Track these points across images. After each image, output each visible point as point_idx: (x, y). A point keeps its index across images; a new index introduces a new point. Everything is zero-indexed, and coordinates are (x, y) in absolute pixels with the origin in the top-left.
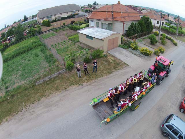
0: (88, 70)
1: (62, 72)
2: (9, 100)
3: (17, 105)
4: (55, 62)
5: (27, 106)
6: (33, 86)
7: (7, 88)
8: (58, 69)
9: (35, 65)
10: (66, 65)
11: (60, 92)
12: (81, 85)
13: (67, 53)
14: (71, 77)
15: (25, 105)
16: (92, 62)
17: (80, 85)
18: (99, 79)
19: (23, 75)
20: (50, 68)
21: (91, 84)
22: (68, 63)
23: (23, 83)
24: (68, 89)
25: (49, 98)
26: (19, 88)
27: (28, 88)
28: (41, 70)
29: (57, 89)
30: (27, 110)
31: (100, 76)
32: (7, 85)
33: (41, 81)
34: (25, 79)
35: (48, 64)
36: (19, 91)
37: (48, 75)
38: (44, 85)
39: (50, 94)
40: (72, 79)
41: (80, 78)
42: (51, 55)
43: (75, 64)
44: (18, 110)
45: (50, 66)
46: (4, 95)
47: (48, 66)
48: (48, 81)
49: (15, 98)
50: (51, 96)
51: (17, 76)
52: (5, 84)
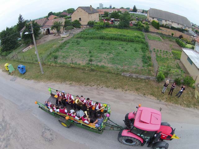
0: (173, 91)
1: (151, 78)
2: (86, 71)
3: (91, 79)
4: (150, 65)
5: (100, 86)
6: (117, 74)
7: (91, 61)
8: (149, 74)
9: (130, 57)
10: (158, 75)
11: (139, 94)
12: (159, 100)
13: (164, 64)
14: (156, 87)
15: (99, 84)
16: (181, 86)
18: (176, 105)
19: (113, 59)
20: (143, 68)
21: (168, 106)
22: (160, 74)
23: (110, 65)
24: (146, 96)
25: (125, 92)
26: (104, 67)
27: (111, 72)
28: (134, 65)
29: (137, 90)
30: (97, 89)
31: (179, 104)
32: (92, 58)
33: (128, 75)
34: (113, 64)
35: (142, 64)
36: (101, 70)
37: (137, 73)
38: (129, 79)
39: (129, 90)
40: (156, 90)
41: (163, 94)
42: (149, 58)
43: (166, 78)
44: (89, 84)
45: (143, 67)
46: (84, 64)
47: (142, 66)
48: (134, 78)
49: (94, 73)
50: (128, 92)
51: (107, 57)
52: (91, 56)
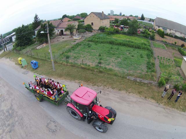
1: (153, 83)
2: (95, 72)
3: (99, 80)
4: (153, 71)
5: (106, 87)
6: (123, 77)
7: (100, 63)
8: (152, 79)
9: (136, 63)
10: (159, 80)
11: (141, 97)
13: (166, 71)
14: (156, 92)
15: (105, 85)
17: (158, 102)
18: (173, 109)
19: (121, 63)
20: (146, 73)
21: (165, 109)
22: (162, 79)
23: (117, 69)
24: (147, 99)
25: (128, 94)
26: (111, 70)
27: (118, 75)
28: (139, 70)
29: (139, 93)
30: (103, 89)
31: (176, 108)
33: (132, 78)
34: (119, 68)
35: (147, 70)
36: (109, 72)
37: (141, 78)
38: (133, 83)
39: (132, 92)
40: (156, 94)
41: (162, 98)
42: (153, 64)
43: (166, 83)
44: (97, 84)
46: (94, 66)
48: (138, 82)
49: (102, 75)
50: (131, 94)
51: (115, 61)
52: (100, 59)
